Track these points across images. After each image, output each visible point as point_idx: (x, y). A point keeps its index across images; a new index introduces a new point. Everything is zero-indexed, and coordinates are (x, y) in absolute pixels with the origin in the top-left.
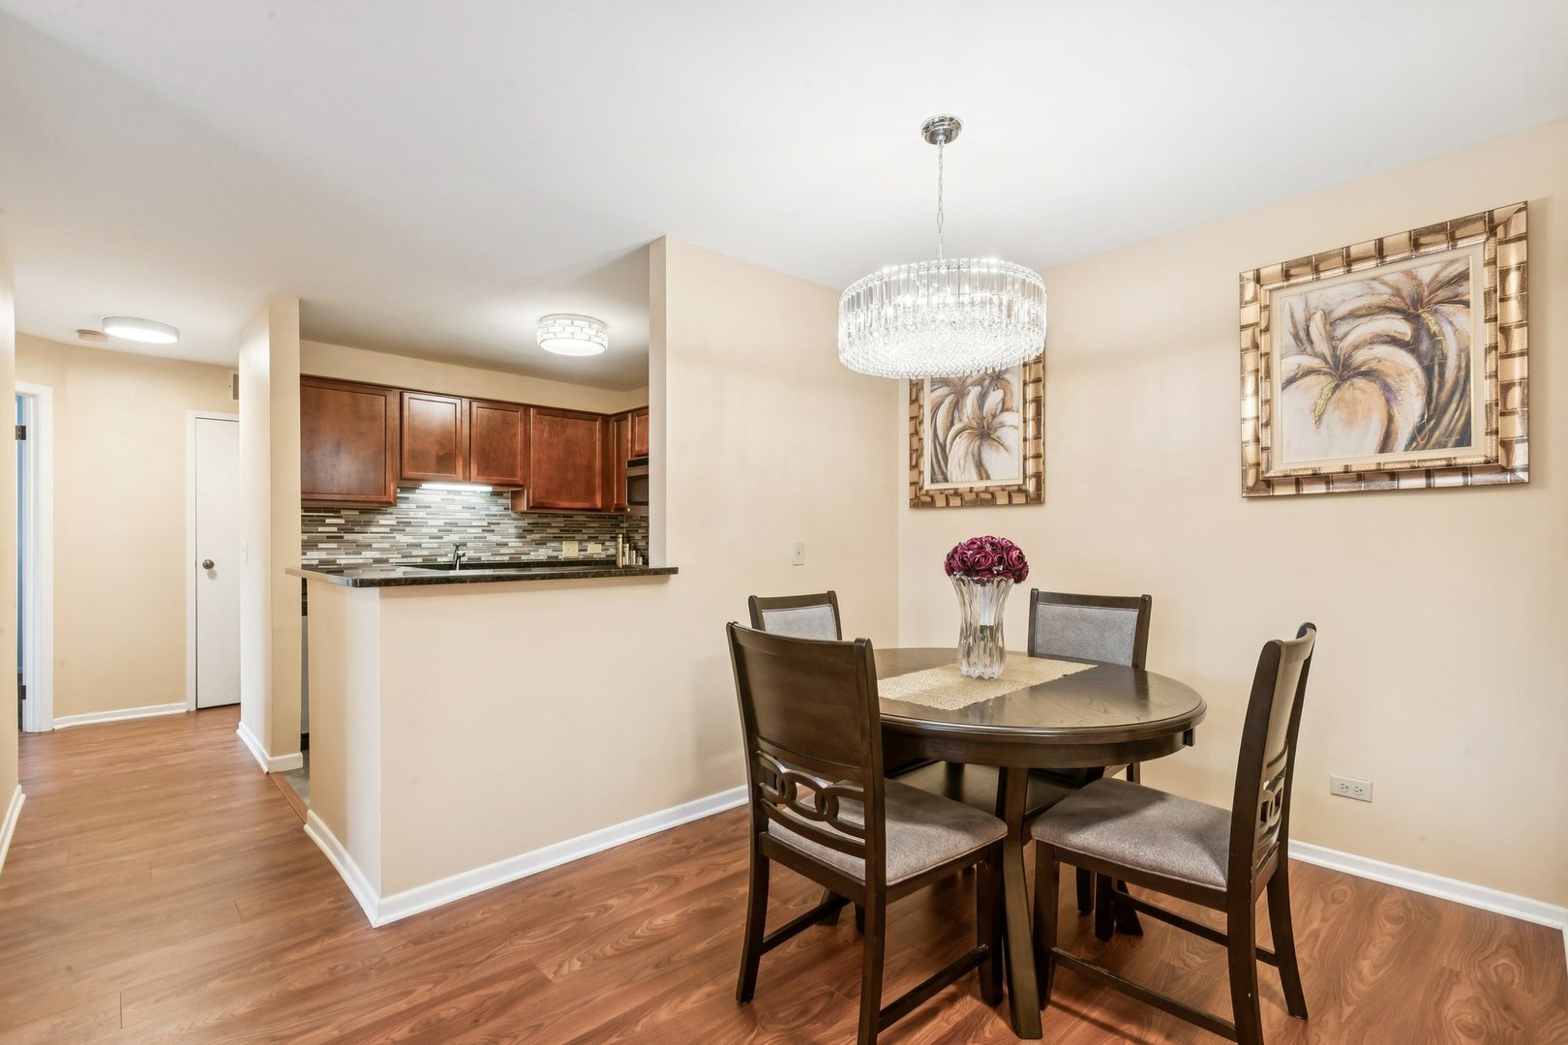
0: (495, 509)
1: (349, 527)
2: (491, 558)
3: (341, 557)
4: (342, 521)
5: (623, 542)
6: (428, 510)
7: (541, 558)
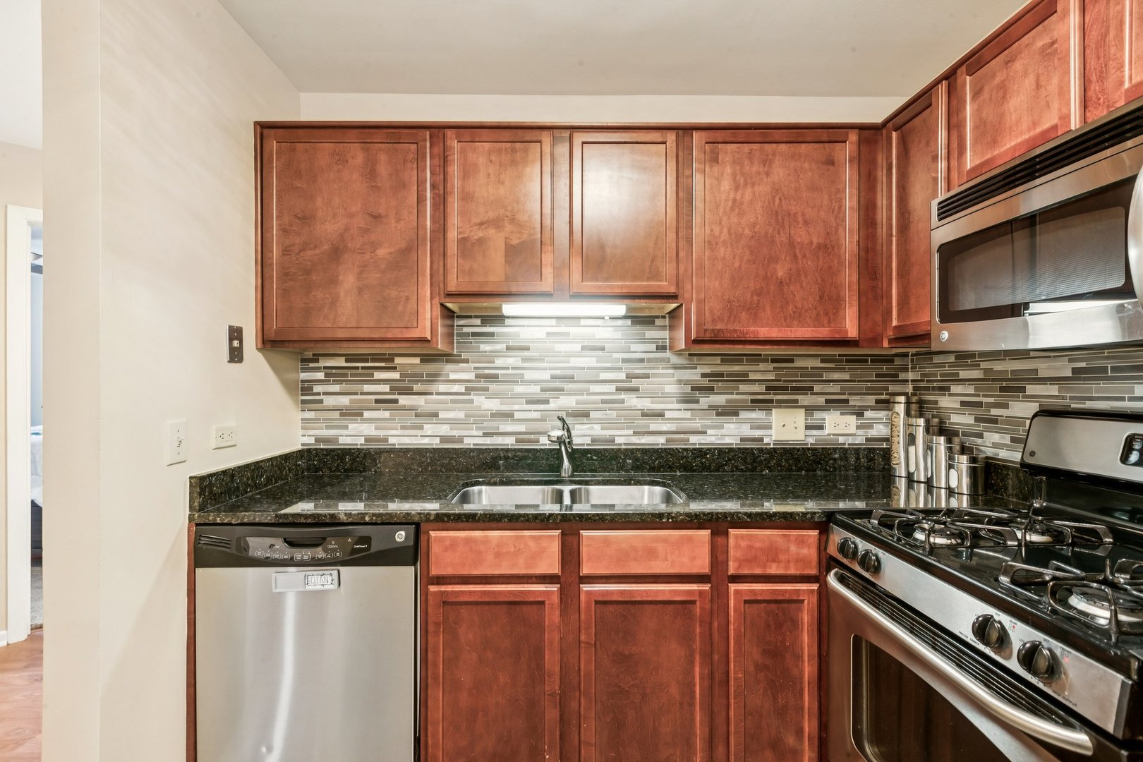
0: (639, 350)
1: (406, 384)
2: (635, 440)
3: (393, 432)
4: (395, 375)
5: (908, 414)
6: (526, 353)
7: (728, 440)
